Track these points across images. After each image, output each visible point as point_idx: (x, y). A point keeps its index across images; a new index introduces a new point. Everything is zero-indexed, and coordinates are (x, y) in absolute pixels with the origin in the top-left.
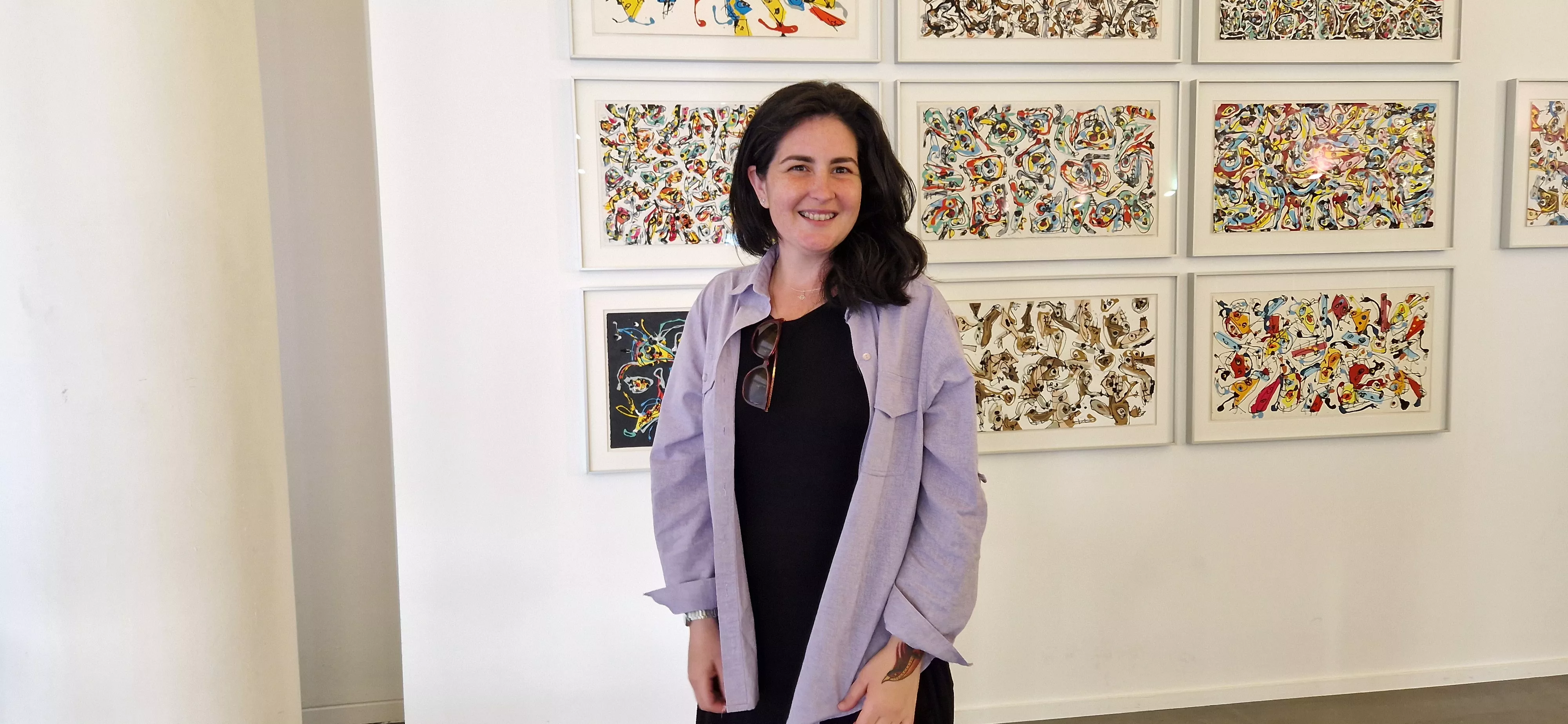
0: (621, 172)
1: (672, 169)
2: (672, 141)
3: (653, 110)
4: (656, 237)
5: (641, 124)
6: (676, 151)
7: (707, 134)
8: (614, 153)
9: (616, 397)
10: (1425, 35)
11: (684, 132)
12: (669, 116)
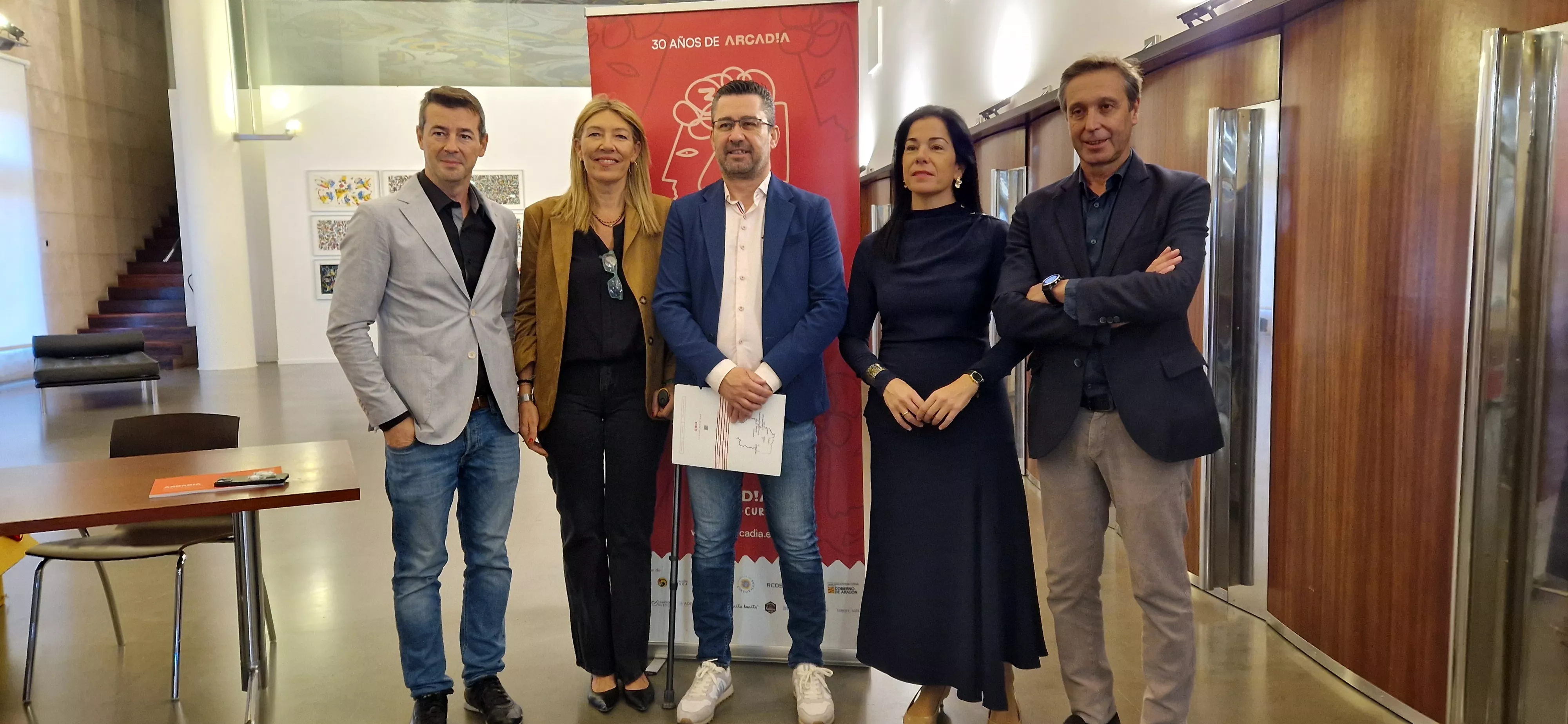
0: (322, 234)
1: (334, 234)
2: (333, 228)
3: (329, 222)
4: (330, 248)
5: (326, 224)
6: (334, 230)
7: (341, 227)
8: (321, 231)
9: (323, 283)
10: (515, 203)
11: (336, 226)
12: (333, 223)
